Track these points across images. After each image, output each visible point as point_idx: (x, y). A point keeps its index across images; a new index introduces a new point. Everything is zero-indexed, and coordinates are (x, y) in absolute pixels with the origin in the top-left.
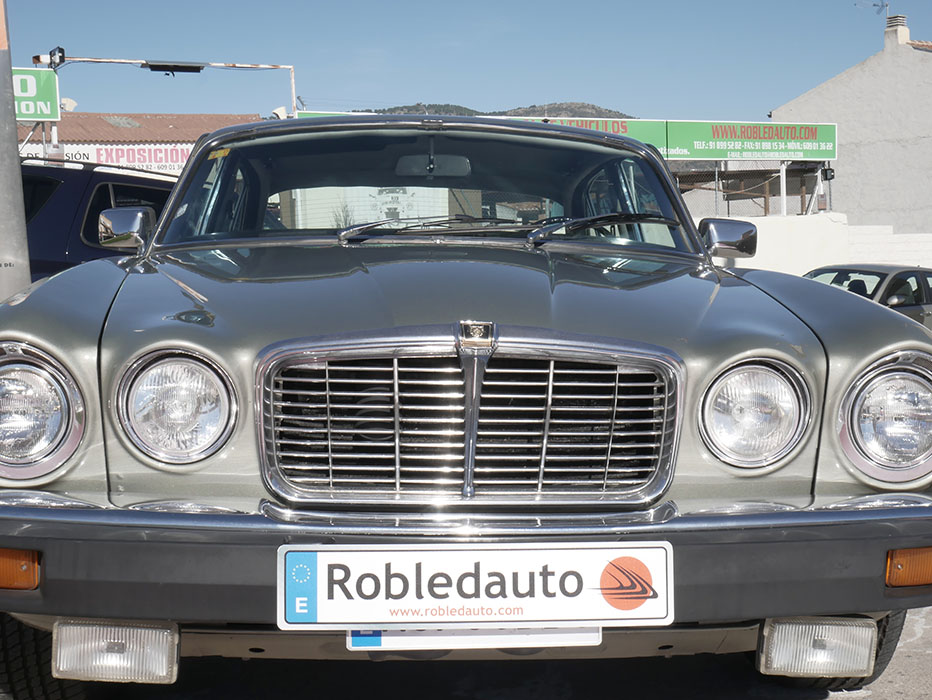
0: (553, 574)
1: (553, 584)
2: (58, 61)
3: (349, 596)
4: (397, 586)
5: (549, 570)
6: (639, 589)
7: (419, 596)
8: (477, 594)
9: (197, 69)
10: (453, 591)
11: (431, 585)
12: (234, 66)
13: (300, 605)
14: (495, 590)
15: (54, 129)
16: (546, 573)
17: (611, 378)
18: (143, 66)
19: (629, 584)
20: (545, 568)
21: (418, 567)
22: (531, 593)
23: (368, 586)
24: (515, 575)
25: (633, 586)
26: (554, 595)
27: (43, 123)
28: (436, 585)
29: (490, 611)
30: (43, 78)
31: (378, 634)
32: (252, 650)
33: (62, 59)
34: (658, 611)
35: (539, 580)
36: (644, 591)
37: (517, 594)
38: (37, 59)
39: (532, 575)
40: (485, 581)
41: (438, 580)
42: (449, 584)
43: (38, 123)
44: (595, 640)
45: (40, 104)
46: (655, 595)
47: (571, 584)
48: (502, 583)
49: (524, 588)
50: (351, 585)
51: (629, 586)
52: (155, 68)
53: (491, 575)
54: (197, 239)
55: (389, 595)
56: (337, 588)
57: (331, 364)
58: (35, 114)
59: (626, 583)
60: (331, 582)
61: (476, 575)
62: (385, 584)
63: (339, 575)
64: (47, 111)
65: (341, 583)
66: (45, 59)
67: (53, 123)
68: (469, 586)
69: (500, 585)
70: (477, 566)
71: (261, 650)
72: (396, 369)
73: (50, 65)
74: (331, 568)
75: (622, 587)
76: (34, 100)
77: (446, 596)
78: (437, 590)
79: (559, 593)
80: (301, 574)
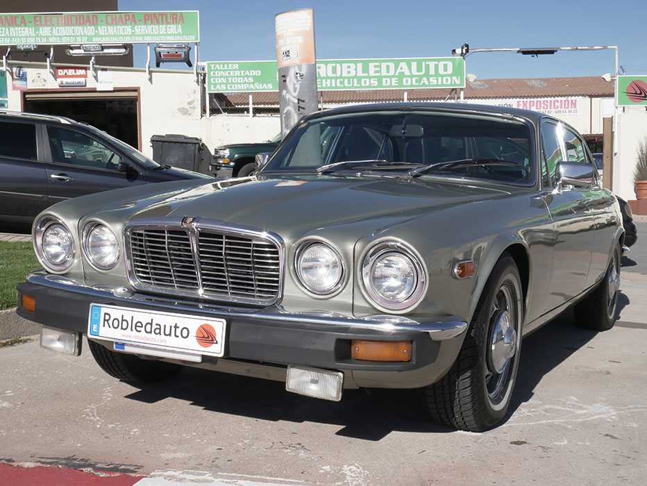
0: (179, 327)
1: (178, 333)
2: (464, 52)
3: (109, 327)
4: (125, 324)
6: (211, 339)
7: (132, 330)
8: (151, 332)
9: (552, 52)
10: (143, 329)
11: (136, 326)
12: (577, 49)
14: (157, 331)
15: (462, 92)
16: (176, 327)
17: (250, 245)
18: (518, 52)
20: (176, 324)
21: (133, 317)
22: (170, 335)
23: (116, 323)
24: (165, 326)
25: (208, 337)
26: (178, 337)
27: (456, 89)
28: (138, 326)
29: (155, 340)
30: (457, 62)
31: (123, 344)
33: (467, 51)
34: (217, 350)
35: (173, 329)
36: (213, 340)
37: (165, 335)
38: (454, 51)
39: (171, 327)
40: (154, 327)
42: (142, 327)
43: (453, 90)
44: (199, 359)
45: (454, 78)
46: (217, 343)
47: (185, 333)
48: (160, 329)
49: (167, 332)
50: (110, 322)
51: (206, 337)
52: (525, 53)
53: (157, 325)
55: (122, 328)
56: (106, 322)
57: (145, 231)
58: (451, 84)
59: (206, 336)
60: (105, 320)
61: (151, 324)
62: (121, 324)
63: (107, 317)
64: (458, 82)
65: (107, 321)
66: (459, 51)
67: (462, 89)
68: (148, 328)
69: (159, 330)
70: (152, 320)
72: (166, 235)
73: (462, 54)
74: (105, 314)
75: (204, 337)
76: (451, 76)
77: (140, 331)
78: (137, 328)
79: (180, 336)
80: (96, 315)
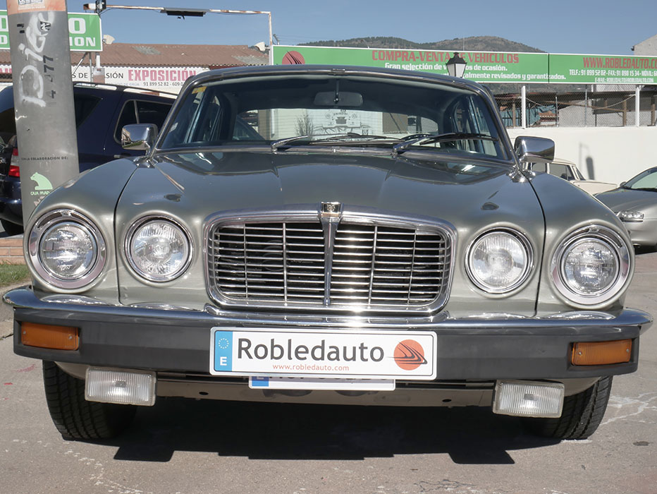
0: (366, 348)
1: (367, 354)
2: (101, 8)
3: (250, 357)
4: (277, 352)
5: (365, 346)
6: (416, 358)
7: (290, 358)
8: (322, 358)
9: (200, 14)
10: (309, 356)
11: (297, 352)
12: (228, 12)
13: (222, 360)
14: (333, 356)
15: (98, 57)
16: (362, 348)
17: (411, 237)
18: (162, 11)
19: (411, 355)
20: (362, 344)
21: (290, 341)
22: (354, 359)
23: (261, 352)
24: (345, 348)
25: (413, 357)
26: (367, 360)
27: (90, 52)
28: (299, 352)
29: (330, 368)
30: (91, 20)
31: (267, 379)
32: (201, 393)
33: (104, 7)
34: (427, 371)
35: (358, 352)
36: (419, 360)
37: (346, 359)
38: (86, 6)
39: (354, 348)
40: (327, 350)
41: (301, 350)
42: (307, 352)
43: (87, 53)
44: (391, 387)
45: (89, 39)
46: (426, 362)
47: (377, 354)
48: (337, 352)
49: (350, 355)
50: (251, 351)
51: (410, 356)
52: (170, 13)
53: (331, 347)
54: (185, 146)
55: (273, 357)
56: (243, 352)
57: (247, 225)
58: (84, 47)
59: (409, 355)
60: (240, 348)
61: (322, 347)
62: (271, 351)
63: (245, 344)
64: (93, 45)
65: (246, 349)
66: (92, 6)
67: (97, 53)
68: (318, 353)
70: (323, 342)
71: (207, 394)
72: (284, 229)
73: (96, 11)
74: (241, 341)
75: (406, 357)
76: (84, 36)
77: (305, 358)
78: (300, 355)
79: (370, 359)
80: (224, 343)
